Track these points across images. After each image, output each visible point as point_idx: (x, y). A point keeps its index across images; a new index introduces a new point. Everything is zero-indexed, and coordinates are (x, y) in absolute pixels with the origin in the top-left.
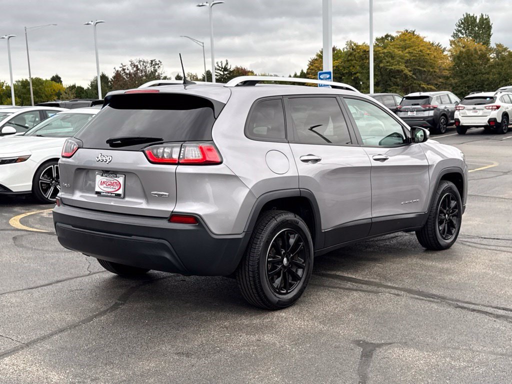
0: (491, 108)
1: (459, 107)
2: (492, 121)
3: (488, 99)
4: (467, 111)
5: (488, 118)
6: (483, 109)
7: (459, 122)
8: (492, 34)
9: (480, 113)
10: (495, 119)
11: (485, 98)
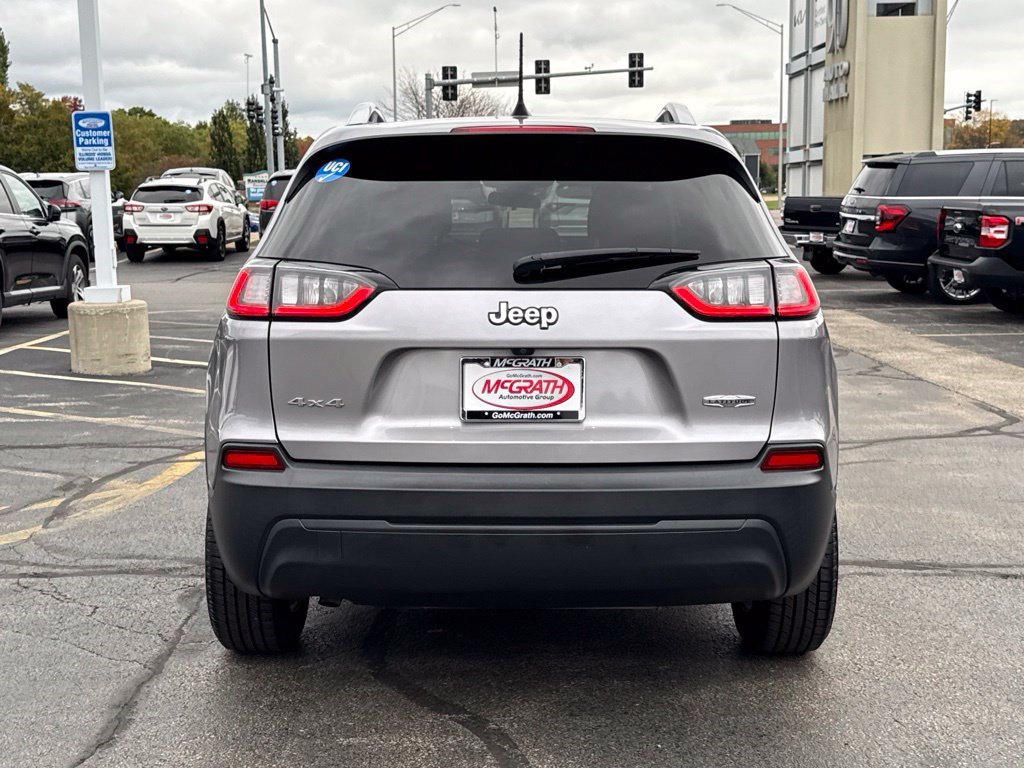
0: (197, 209)
1: (131, 206)
2: (202, 235)
3: (189, 192)
4: (148, 214)
5: (194, 229)
6: (181, 212)
7: (136, 237)
8: (11, 63)
9: (176, 219)
10: (207, 232)
11: (183, 189)
